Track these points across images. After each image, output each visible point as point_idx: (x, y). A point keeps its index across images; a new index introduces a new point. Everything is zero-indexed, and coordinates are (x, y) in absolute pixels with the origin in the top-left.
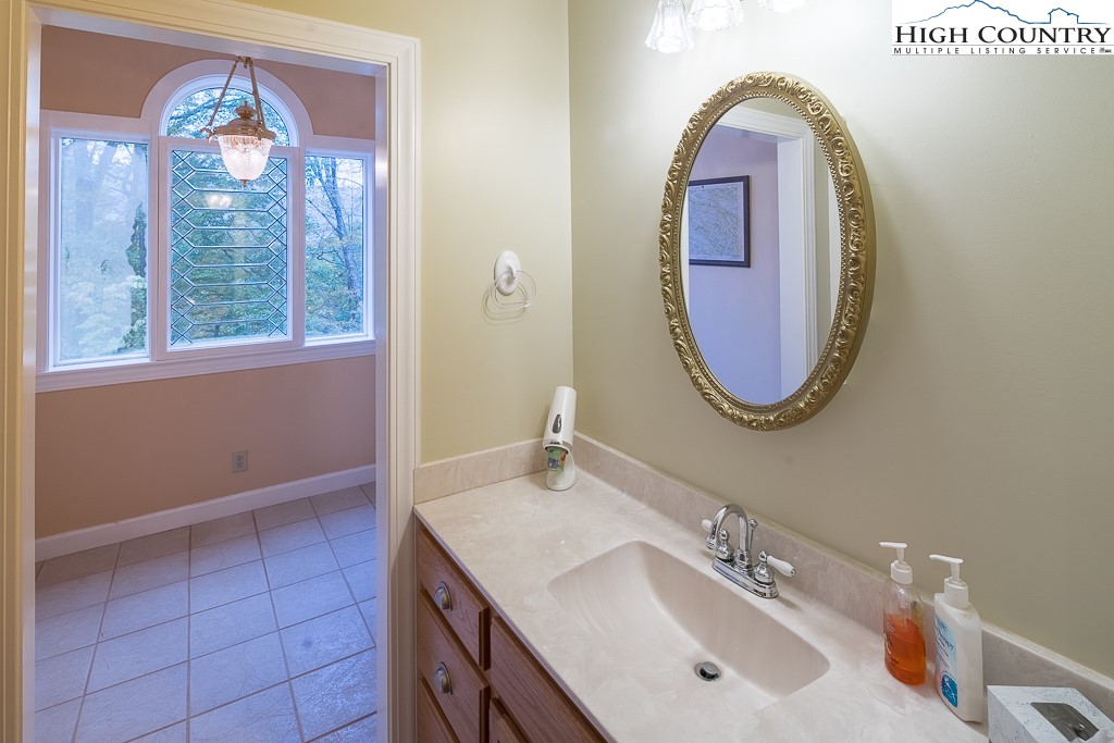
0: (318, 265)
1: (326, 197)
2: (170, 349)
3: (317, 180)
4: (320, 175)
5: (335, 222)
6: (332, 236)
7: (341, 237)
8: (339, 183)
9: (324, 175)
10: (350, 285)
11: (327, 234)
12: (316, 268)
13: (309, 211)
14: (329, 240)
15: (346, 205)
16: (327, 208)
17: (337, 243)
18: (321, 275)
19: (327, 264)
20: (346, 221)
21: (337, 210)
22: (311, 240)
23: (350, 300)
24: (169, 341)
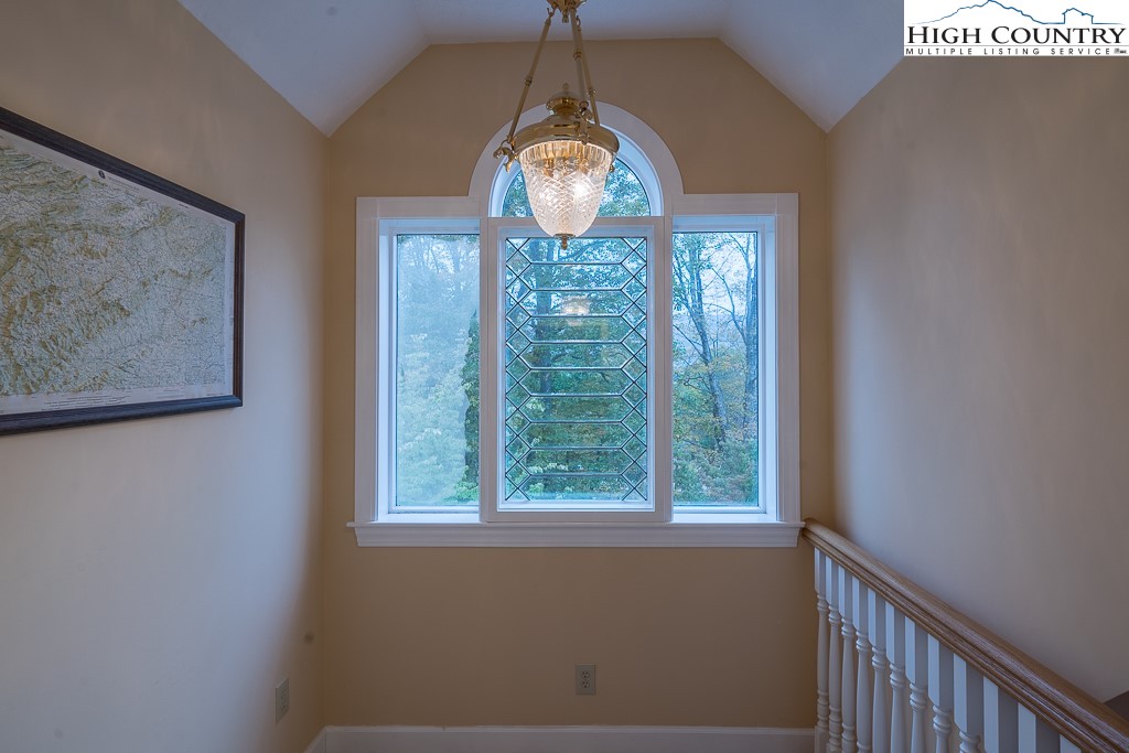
0: (684, 391)
1: (692, 323)
2: (502, 506)
3: (684, 306)
4: (686, 300)
5: (701, 349)
6: (698, 362)
7: (706, 362)
8: (704, 308)
9: (690, 301)
10: (716, 412)
11: (693, 360)
12: (682, 395)
13: (677, 336)
14: (695, 366)
15: (712, 332)
16: (693, 334)
17: (703, 369)
18: (688, 402)
19: (693, 391)
20: (711, 347)
21: (703, 335)
22: (678, 366)
23: (716, 428)
24: (501, 496)
